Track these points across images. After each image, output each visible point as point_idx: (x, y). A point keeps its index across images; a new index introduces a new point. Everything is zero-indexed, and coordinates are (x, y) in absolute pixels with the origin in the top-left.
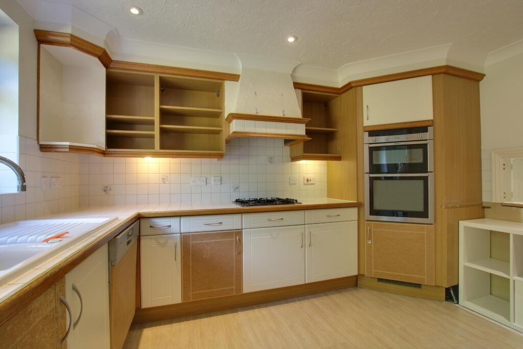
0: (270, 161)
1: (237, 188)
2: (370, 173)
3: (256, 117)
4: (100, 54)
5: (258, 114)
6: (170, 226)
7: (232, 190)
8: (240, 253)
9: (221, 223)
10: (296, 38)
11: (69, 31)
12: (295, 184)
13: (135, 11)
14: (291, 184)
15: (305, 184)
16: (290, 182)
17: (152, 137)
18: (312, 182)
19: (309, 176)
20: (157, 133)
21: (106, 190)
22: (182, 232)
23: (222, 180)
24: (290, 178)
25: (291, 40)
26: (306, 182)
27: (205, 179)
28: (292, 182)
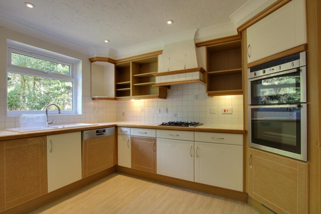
0: (196, 98)
1: (176, 115)
2: (252, 105)
3: (170, 73)
4: (107, 60)
5: (169, 71)
6: (127, 131)
7: (173, 116)
8: (155, 151)
9: (146, 133)
10: (172, 21)
11: (95, 56)
12: (215, 113)
13: (106, 41)
14: (212, 113)
15: (223, 114)
16: (210, 112)
17: (129, 91)
18: (228, 112)
19: (227, 108)
20: (131, 89)
21: (123, 114)
22: (132, 135)
23: (168, 110)
24: (210, 109)
25: (169, 23)
26: (223, 112)
27: (159, 110)
28: (212, 112)
